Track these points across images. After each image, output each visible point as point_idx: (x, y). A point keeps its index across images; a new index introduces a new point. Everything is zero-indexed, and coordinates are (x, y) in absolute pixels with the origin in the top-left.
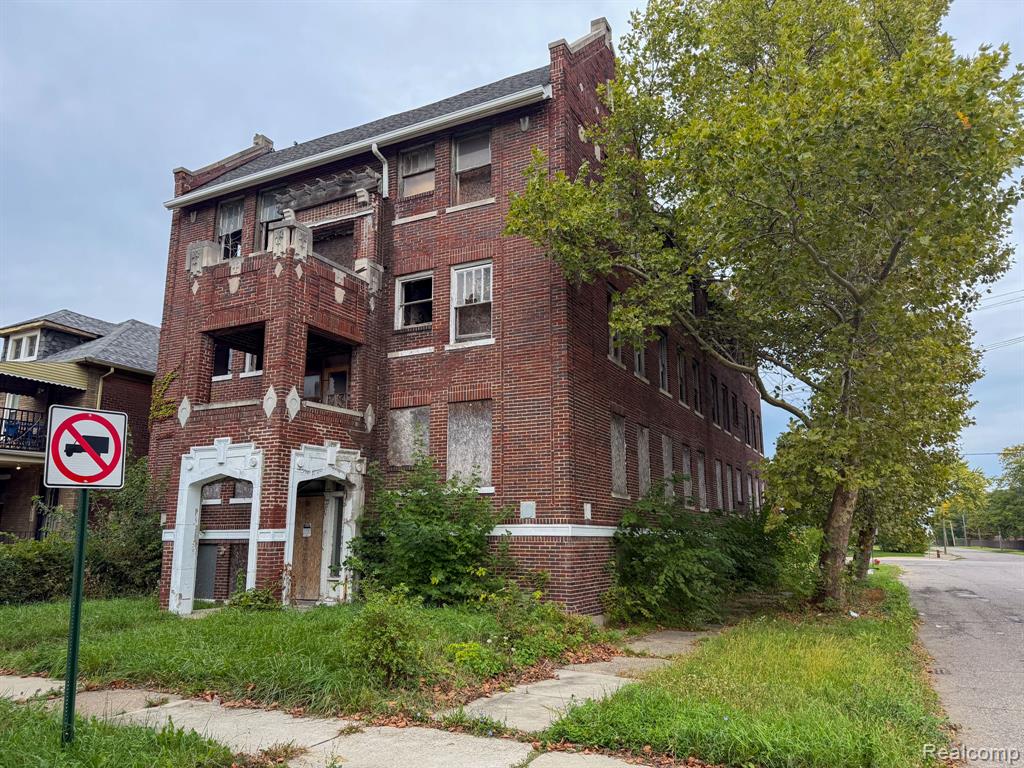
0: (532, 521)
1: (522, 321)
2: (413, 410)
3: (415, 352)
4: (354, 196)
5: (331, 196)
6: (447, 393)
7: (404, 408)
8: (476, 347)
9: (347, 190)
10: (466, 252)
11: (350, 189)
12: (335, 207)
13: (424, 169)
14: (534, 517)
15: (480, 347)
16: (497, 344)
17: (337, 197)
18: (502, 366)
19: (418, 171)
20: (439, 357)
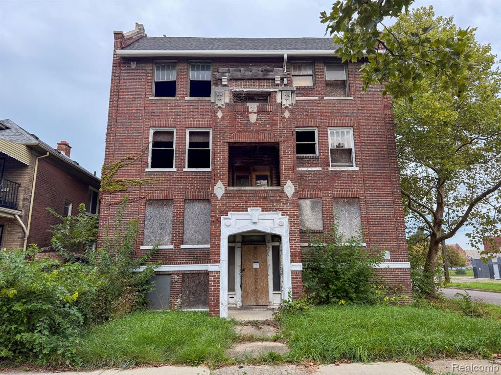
0: (388, 261)
1: (373, 160)
2: (311, 200)
3: (310, 169)
4: (274, 79)
5: (255, 76)
6: (331, 193)
7: (304, 198)
8: (347, 171)
9: (268, 75)
10: (337, 121)
11: (270, 75)
12: (257, 82)
13: (306, 73)
14: (389, 258)
15: (350, 171)
16: (360, 170)
17: (260, 77)
18: (364, 182)
19: (301, 74)
20: (325, 173)
